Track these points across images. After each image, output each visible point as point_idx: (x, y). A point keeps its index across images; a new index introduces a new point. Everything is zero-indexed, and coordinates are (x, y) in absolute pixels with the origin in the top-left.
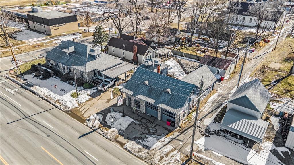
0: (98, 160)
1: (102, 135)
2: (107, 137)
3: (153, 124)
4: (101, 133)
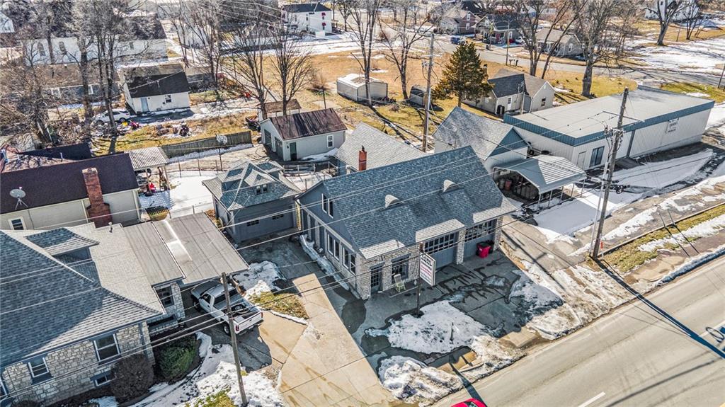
0: (603, 394)
1: (494, 372)
2: (508, 362)
3: (471, 274)
4: (484, 371)
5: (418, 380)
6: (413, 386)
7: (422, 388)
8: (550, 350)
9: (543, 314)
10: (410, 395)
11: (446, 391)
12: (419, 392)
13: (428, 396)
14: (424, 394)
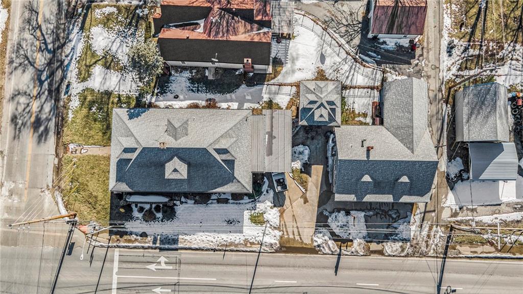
2: (360, 255)
4: (349, 253)
5: (324, 245)
6: (321, 245)
7: (323, 248)
8: (380, 259)
9: (395, 242)
10: (319, 247)
11: (331, 253)
12: (322, 248)
13: (324, 251)
14: (323, 250)
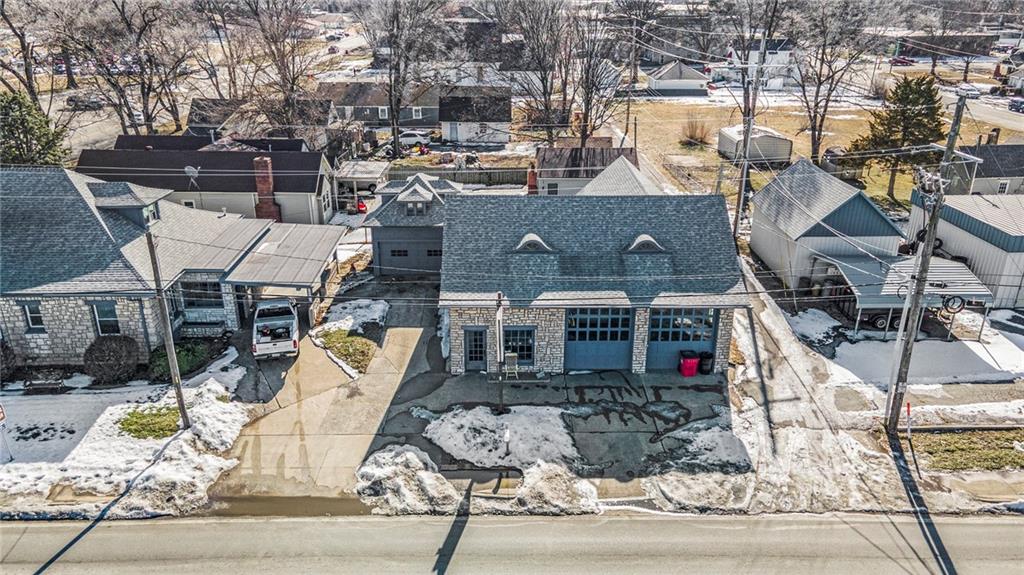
1: (521, 513)
2: (556, 510)
3: (640, 391)
5: (400, 480)
6: (388, 484)
7: (396, 491)
9: (694, 473)
10: (377, 494)
11: (426, 508)
12: (389, 495)
13: (396, 504)
14: (392, 499)
